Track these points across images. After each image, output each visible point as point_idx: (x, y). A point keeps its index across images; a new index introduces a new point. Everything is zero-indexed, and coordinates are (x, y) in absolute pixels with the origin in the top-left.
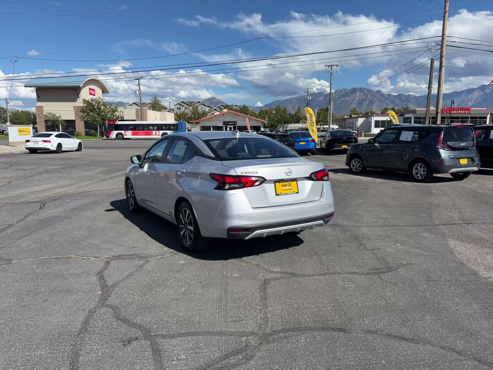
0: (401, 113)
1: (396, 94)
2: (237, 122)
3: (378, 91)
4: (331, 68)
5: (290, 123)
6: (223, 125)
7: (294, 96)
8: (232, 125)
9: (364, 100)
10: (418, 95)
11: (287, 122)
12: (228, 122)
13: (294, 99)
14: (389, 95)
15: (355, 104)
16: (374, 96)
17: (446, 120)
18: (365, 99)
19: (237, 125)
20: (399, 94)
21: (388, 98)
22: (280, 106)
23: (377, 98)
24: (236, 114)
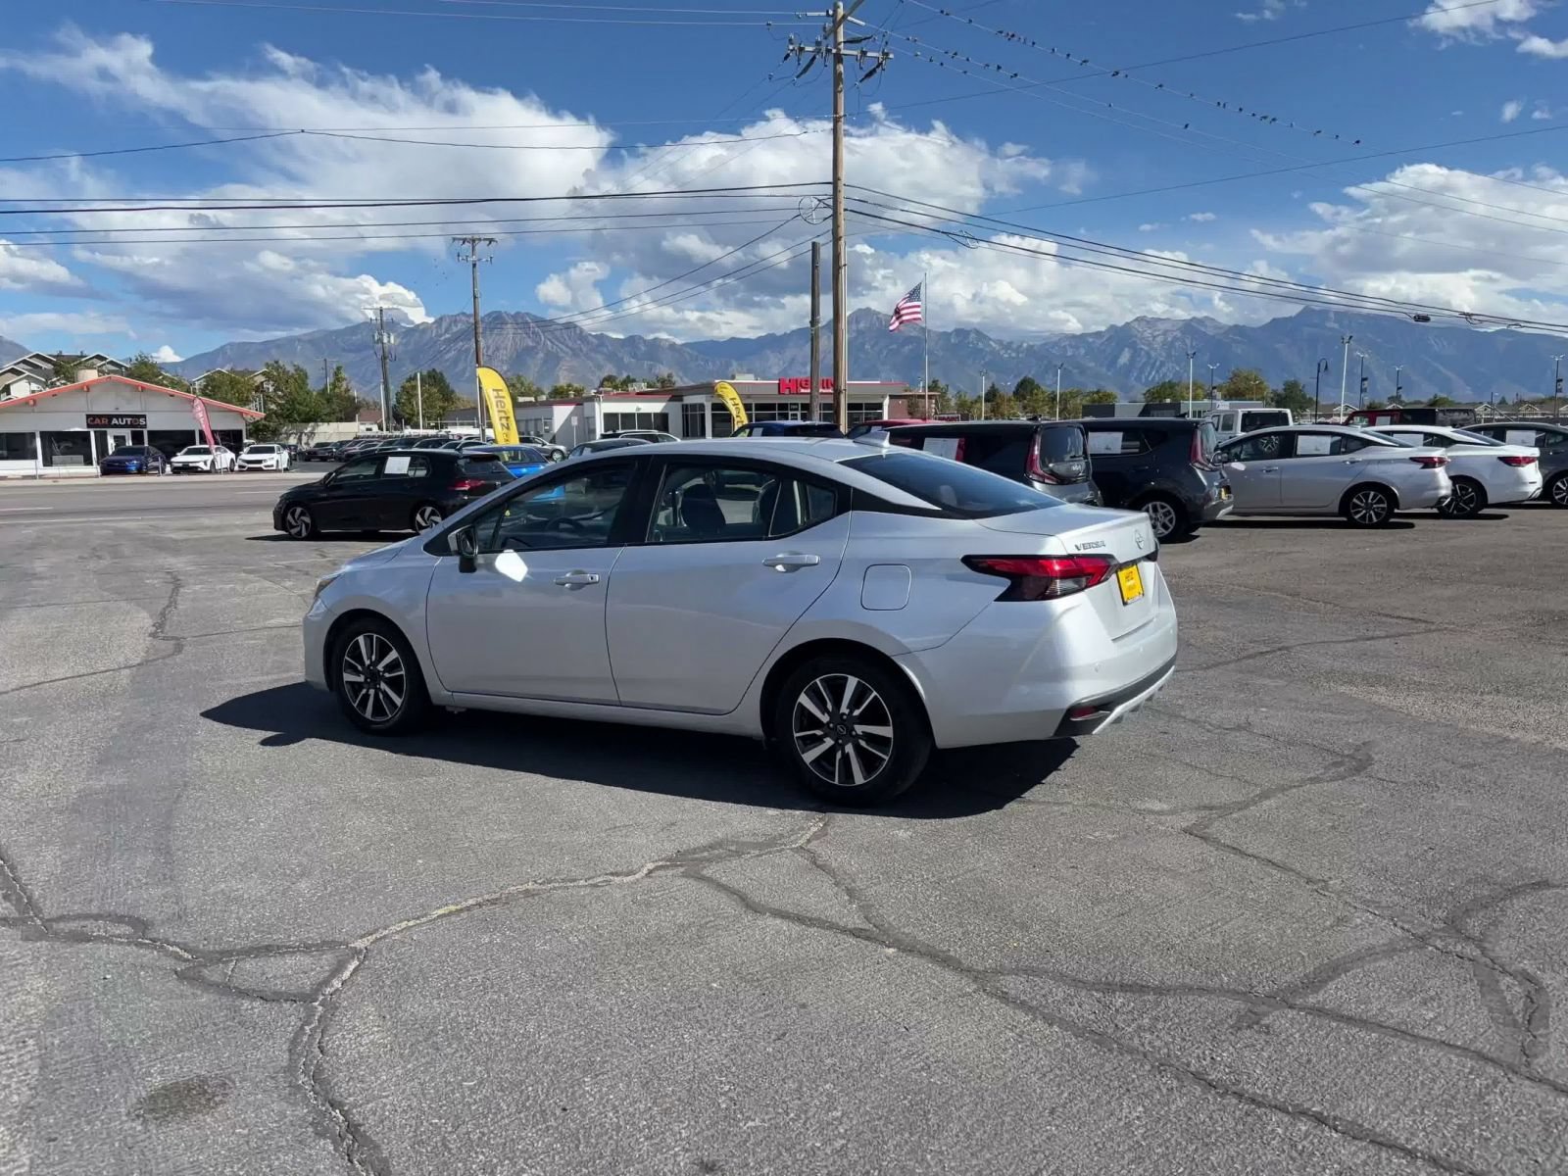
0: (675, 393)
1: (621, 337)
2: (144, 416)
3: (570, 326)
4: (473, 248)
5: (323, 421)
6: (89, 426)
7: (298, 332)
8: (126, 426)
9: (529, 351)
10: (679, 341)
11: (314, 418)
12: (110, 417)
13: (299, 339)
14: (601, 338)
15: (502, 361)
16: (557, 339)
17: (790, 413)
18: (533, 348)
19: (145, 426)
20: (628, 335)
21: (598, 346)
22: (281, 363)
23: (567, 346)
24: (143, 388)
